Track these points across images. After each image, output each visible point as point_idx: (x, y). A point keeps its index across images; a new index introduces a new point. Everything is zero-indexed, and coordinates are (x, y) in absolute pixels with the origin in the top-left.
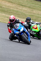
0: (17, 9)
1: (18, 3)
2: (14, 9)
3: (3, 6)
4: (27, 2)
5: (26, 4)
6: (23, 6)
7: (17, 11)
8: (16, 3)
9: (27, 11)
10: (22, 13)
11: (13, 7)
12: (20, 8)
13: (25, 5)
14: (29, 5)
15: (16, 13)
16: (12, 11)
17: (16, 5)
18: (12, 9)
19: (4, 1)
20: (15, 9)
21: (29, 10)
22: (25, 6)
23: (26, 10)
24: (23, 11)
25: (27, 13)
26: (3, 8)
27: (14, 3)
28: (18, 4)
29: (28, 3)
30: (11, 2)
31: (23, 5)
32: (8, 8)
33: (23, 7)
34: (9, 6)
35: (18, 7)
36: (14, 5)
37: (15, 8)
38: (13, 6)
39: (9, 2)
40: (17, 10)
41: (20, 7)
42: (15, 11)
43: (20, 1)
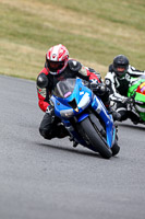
0: (96, 32)
1: (98, 13)
2: (84, 34)
3: (46, 24)
4: (130, 7)
5: (128, 14)
6: (115, 21)
7: (97, 41)
8: (93, 13)
9: (129, 39)
10: (112, 48)
11: (81, 26)
12: (107, 30)
13: (122, 19)
14: (136, 20)
15: (91, 48)
16: (77, 42)
17: (90, 20)
18: (77, 32)
19: (48, 7)
20: (89, 35)
21: (136, 37)
22: (122, 22)
23: (127, 35)
24: (115, 40)
25: (129, 48)
26: (47, 29)
27: (86, 13)
28: (100, 16)
29: (133, 12)
30: (75, 10)
31: (117, 17)
32: (62, 29)
33: (117, 27)
34: (65, 24)
35: (100, 28)
36: (84, 18)
37: (87, 31)
38: (82, 22)
39: (67, 8)
40: (95, 36)
41: (104, 26)
42: (88, 39)
43: (104, 6)
